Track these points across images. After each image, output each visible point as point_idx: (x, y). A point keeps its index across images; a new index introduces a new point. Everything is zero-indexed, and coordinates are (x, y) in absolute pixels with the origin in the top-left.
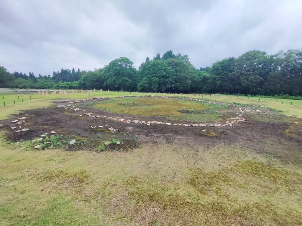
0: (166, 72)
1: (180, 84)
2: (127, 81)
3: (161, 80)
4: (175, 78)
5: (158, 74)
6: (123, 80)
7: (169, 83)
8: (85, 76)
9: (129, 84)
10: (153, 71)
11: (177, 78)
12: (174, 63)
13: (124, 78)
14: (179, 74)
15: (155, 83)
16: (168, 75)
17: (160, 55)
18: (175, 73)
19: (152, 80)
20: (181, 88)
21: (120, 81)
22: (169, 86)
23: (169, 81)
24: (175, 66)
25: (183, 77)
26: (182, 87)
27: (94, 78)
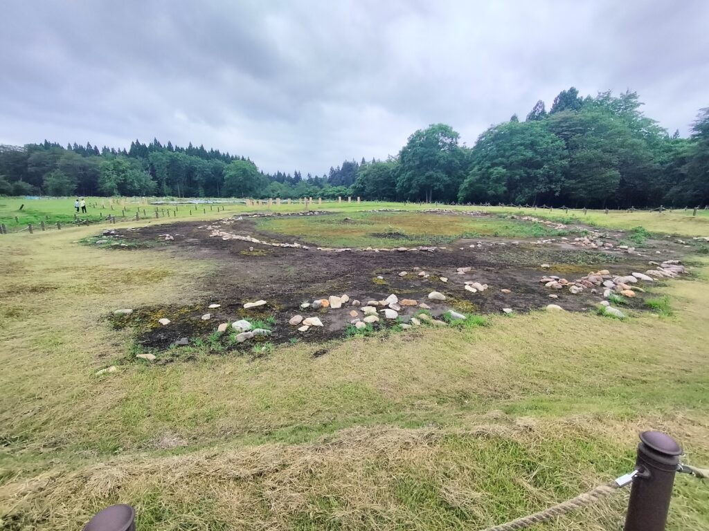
0: (535, 151)
1: (579, 182)
2: (438, 180)
3: (517, 172)
4: (562, 167)
5: (508, 157)
6: (428, 178)
7: (541, 179)
8: (365, 172)
9: (441, 186)
10: (498, 151)
11: (572, 166)
12: (567, 124)
13: (431, 172)
14: (579, 154)
15: (498, 180)
16: (539, 158)
17: (543, 106)
18: (566, 153)
19: (491, 173)
20: (583, 194)
21: (422, 179)
22: (542, 188)
23: (543, 175)
24: (572, 131)
25: (591, 160)
26: (585, 189)
27: (380, 176)
